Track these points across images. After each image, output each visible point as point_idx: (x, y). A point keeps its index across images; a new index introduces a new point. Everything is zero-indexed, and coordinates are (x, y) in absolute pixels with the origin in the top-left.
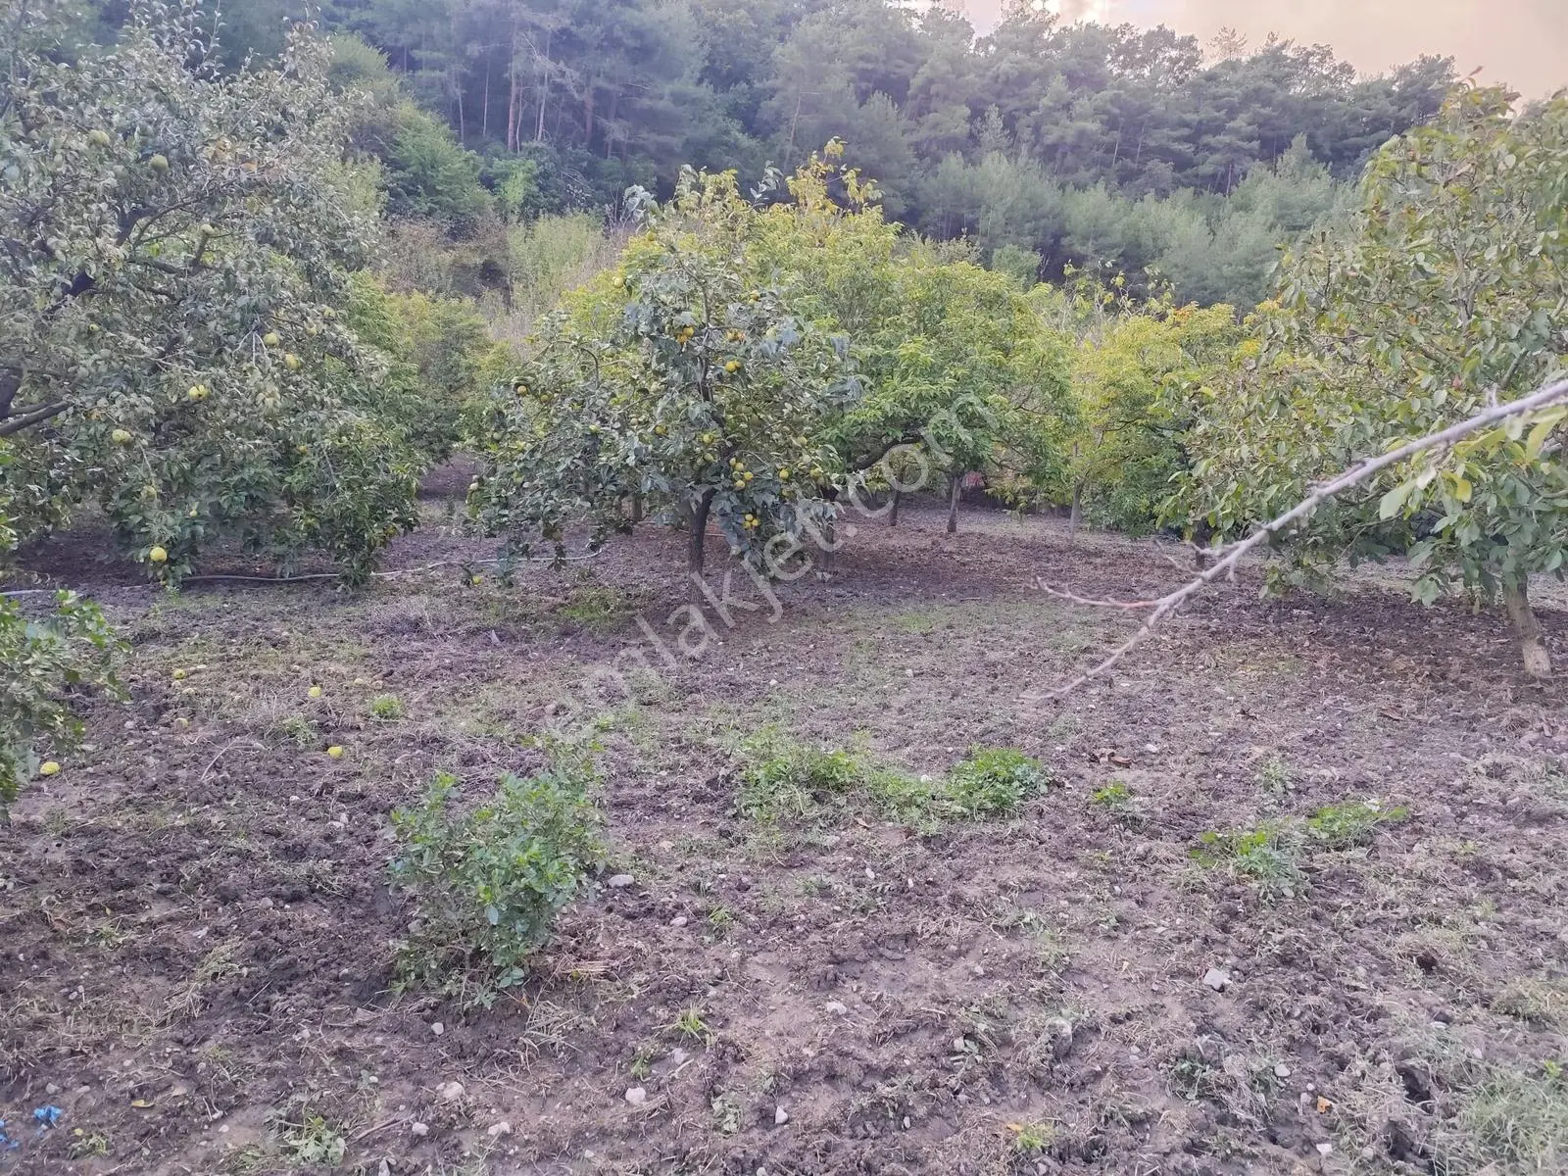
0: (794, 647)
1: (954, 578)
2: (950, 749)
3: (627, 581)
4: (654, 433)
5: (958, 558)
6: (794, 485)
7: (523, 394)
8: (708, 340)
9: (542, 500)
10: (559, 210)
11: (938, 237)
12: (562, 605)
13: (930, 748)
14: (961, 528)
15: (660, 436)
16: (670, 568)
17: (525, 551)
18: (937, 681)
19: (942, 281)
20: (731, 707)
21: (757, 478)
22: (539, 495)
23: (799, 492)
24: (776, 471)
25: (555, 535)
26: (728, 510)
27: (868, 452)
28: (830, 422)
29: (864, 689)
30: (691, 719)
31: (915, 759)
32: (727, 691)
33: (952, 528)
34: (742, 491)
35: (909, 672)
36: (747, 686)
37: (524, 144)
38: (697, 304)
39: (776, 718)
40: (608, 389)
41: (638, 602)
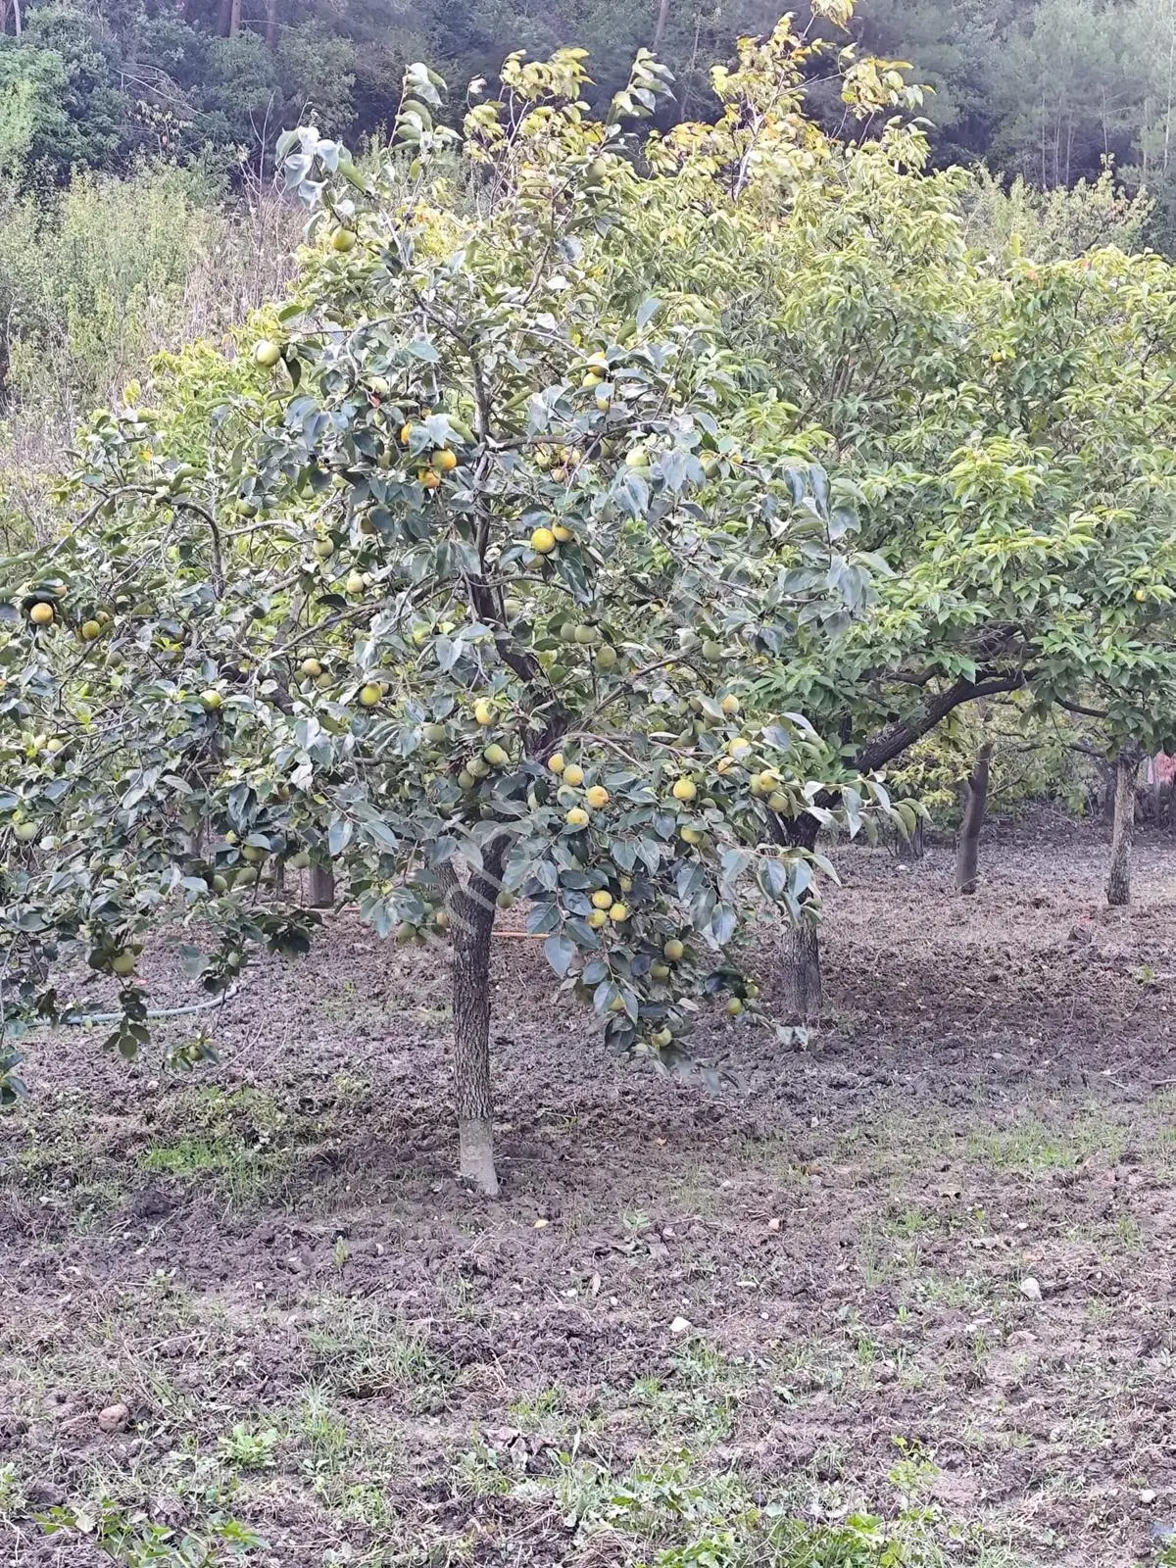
0: (728, 1226)
1: (1132, 1028)
2: (1147, 1495)
3: (303, 1065)
4: (358, 704)
5: (1139, 972)
6: (712, 815)
7: (44, 624)
8: (485, 476)
9: (86, 879)
10: (118, 163)
11: (1042, 179)
12: (139, 1138)
13: (1095, 1492)
14: (1144, 892)
15: (371, 709)
16: (408, 1027)
17: (47, 1005)
18: (1101, 1309)
19: (1057, 296)
20: (574, 1396)
21: (618, 798)
22: (78, 865)
23: (726, 833)
24: (666, 781)
25: (120, 964)
26: (550, 884)
27: (893, 718)
28: (794, 648)
29: (916, 1336)
30: (472, 1433)
31: (1059, 1526)
32: (562, 1352)
33: (1119, 894)
34: (582, 834)
35: (1030, 1286)
36: (611, 1336)
37: (32, 14)
38: (458, 386)
39: (690, 1423)
40: (245, 598)
41: (328, 1121)
